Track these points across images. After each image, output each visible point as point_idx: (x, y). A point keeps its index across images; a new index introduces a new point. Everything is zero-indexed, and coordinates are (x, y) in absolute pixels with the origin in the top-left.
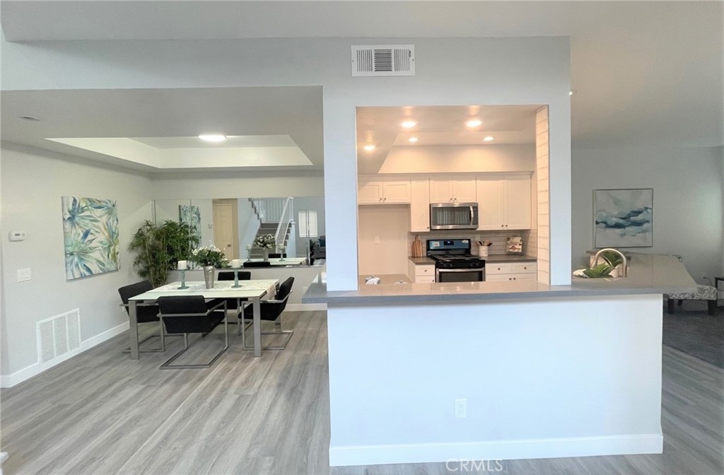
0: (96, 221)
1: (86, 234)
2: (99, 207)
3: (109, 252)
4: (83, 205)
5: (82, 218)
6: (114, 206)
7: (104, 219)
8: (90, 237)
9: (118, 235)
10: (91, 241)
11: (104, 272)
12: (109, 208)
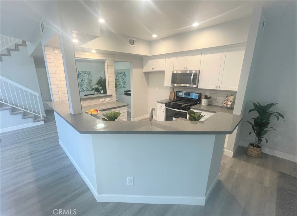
0: (85, 77)
1: (82, 80)
2: (86, 73)
3: (89, 85)
4: (81, 73)
5: (81, 76)
6: (90, 73)
7: (87, 76)
8: (83, 81)
9: (92, 81)
10: (83, 82)
11: (88, 91)
12: (88, 73)
